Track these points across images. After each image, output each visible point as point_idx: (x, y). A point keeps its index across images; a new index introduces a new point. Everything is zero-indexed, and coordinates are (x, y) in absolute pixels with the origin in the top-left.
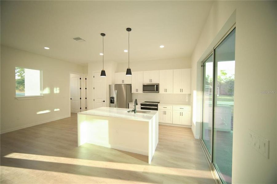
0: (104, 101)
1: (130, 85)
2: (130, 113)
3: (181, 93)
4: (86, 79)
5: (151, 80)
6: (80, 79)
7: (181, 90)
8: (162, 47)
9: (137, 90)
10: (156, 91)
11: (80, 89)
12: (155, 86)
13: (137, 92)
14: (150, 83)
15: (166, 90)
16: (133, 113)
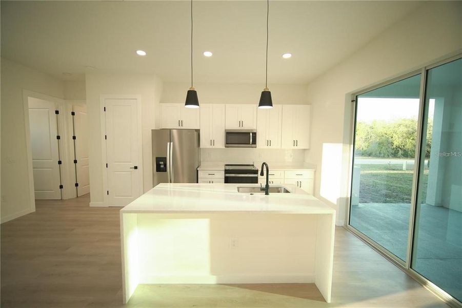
0: (136, 168)
1: (198, 131)
2: (256, 194)
3: (296, 147)
4: (73, 114)
5: (241, 123)
6: (57, 112)
7: (295, 143)
8: (287, 56)
9: (212, 142)
10: (252, 144)
11: (58, 138)
12: (251, 134)
13: (214, 147)
14: (240, 128)
15: (269, 143)
16: (263, 195)
